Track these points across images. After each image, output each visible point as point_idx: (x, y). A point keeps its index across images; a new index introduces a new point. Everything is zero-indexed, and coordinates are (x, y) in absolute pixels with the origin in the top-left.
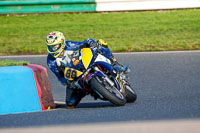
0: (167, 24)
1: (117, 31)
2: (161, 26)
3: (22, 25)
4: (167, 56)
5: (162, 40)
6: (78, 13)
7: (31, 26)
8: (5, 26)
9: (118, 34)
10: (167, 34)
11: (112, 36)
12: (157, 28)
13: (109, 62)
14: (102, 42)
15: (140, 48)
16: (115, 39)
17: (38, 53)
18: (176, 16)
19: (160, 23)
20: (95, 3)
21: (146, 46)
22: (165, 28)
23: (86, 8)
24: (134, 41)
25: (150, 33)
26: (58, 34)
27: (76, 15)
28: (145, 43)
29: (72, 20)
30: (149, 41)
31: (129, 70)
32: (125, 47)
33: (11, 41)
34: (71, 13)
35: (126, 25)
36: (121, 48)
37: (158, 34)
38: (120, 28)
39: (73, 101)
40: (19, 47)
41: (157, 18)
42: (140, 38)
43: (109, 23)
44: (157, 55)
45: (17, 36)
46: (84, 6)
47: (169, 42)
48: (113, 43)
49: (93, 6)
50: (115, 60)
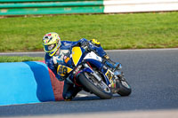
0: (167, 24)
1: (122, 31)
2: (162, 26)
3: (38, 25)
4: (167, 53)
5: (164, 38)
6: (87, 14)
7: (46, 26)
8: (23, 26)
9: (123, 33)
10: (167, 33)
12: (159, 28)
13: (100, 59)
14: (95, 41)
15: (143, 46)
16: (121, 38)
18: (175, 17)
19: (161, 23)
20: (102, 5)
21: (148, 44)
22: (166, 27)
23: (95, 10)
24: (138, 39)
25: (152, 32)
26: (53, 35)
27: (85, 16)
28: (147, 41)
29: (83, 20)
30: (151, 39)
31: (121, 67)
32: (130, 45)
33: (28, 39)
34: (81, 14)
35: (131, 25)
36: (126, 45)
37: (159, 33)
38: (126, 28)
39: (69, 95)
40: (35, 44)
41: (158, 19)
42: (143, 37)
44: (157, 52)
45: (33, 35)
46: (93, 8)
47: (169, 40)
48: (118, 41)
49: (101, 7)
50: (107, 58)
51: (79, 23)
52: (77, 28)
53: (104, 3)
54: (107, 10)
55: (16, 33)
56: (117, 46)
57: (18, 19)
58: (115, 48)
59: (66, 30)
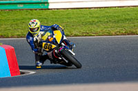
0: (97, 17)
1: (63, 22)
2: (93, 19)
5: (94, 28)
6: (36, 10)
7: (3, 19)
12: (91, 20)
17: (8, 37)
19: (92, 17)
20: (48, 3)
21: (83, 33)
22: (96, 20)
23: (42, 6)
24: (75, 29)
28: (82, 31)
29: (32, 15)
30: (84, 29)
32: (68, 34)
34: (31, 10)
35: (70, 18)
37: (91, 24)
38: (65, 20)
41: (91, 14)
46: (40, 5)
47: (99, 30)
49: (46, 4)
51: (29, 16)
59: (19, 22)
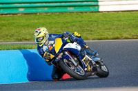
1: (113, 25)
3: (48, 21)
6: (86, 12)
7: (54, 21)
8: (36, 21)
9: (114, 27)
11: (110, 29)
14: (76, 34)
15: (129, 37)
16: (112, 31)
21: (133, 36)
23: (92, 9)
27: (85, 14)
29: (82, 17)
32: (119, 36)
35: (120, 21)
36: (116, 36)
42: (129, 30)
43: (108, 19)
48: (110, 33)
49: (96, 7)
50: (87, 47)
51: (80, 19)
52: (78, 23)
53: (99, 3)
54: (101, 9)
55: (31, 27)
56: (109, 37)
57: (32, 16)
58: (107, 39)
59: (69, 25)
